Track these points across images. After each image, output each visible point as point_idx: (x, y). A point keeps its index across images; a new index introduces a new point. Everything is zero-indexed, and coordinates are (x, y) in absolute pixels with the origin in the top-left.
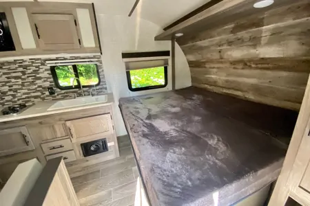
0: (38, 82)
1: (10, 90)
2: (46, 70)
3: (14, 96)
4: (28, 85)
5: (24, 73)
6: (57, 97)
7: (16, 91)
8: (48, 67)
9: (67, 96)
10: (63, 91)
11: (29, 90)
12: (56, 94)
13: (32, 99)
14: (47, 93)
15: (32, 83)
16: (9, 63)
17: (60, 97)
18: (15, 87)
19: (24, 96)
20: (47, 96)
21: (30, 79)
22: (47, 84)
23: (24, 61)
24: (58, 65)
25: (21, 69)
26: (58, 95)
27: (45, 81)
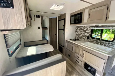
0: (86, 33)
1: (78, 34)
2: (90, 30)
3: (78, 36)
4: (83, 34)
5: (83, 30)
6: (89, 41)
7: (79, 35)
8: (91, 29)
9: (93, 41)
10: (92, 39)
11: (82, 35)
12: (89, 39)
13: (82, 39)
14: (87, 38)
15: (84, 34)
16: (81, 27)
17: (90, 41)
18: (80, 34)
19: (80, 37)
20: (86, 39)
21: (84, 32)
22: (88, 35)
23: (85, 26)
24: (94, 28)
25: (83, 29)
26: (90, 40)
27: (88, 34)
